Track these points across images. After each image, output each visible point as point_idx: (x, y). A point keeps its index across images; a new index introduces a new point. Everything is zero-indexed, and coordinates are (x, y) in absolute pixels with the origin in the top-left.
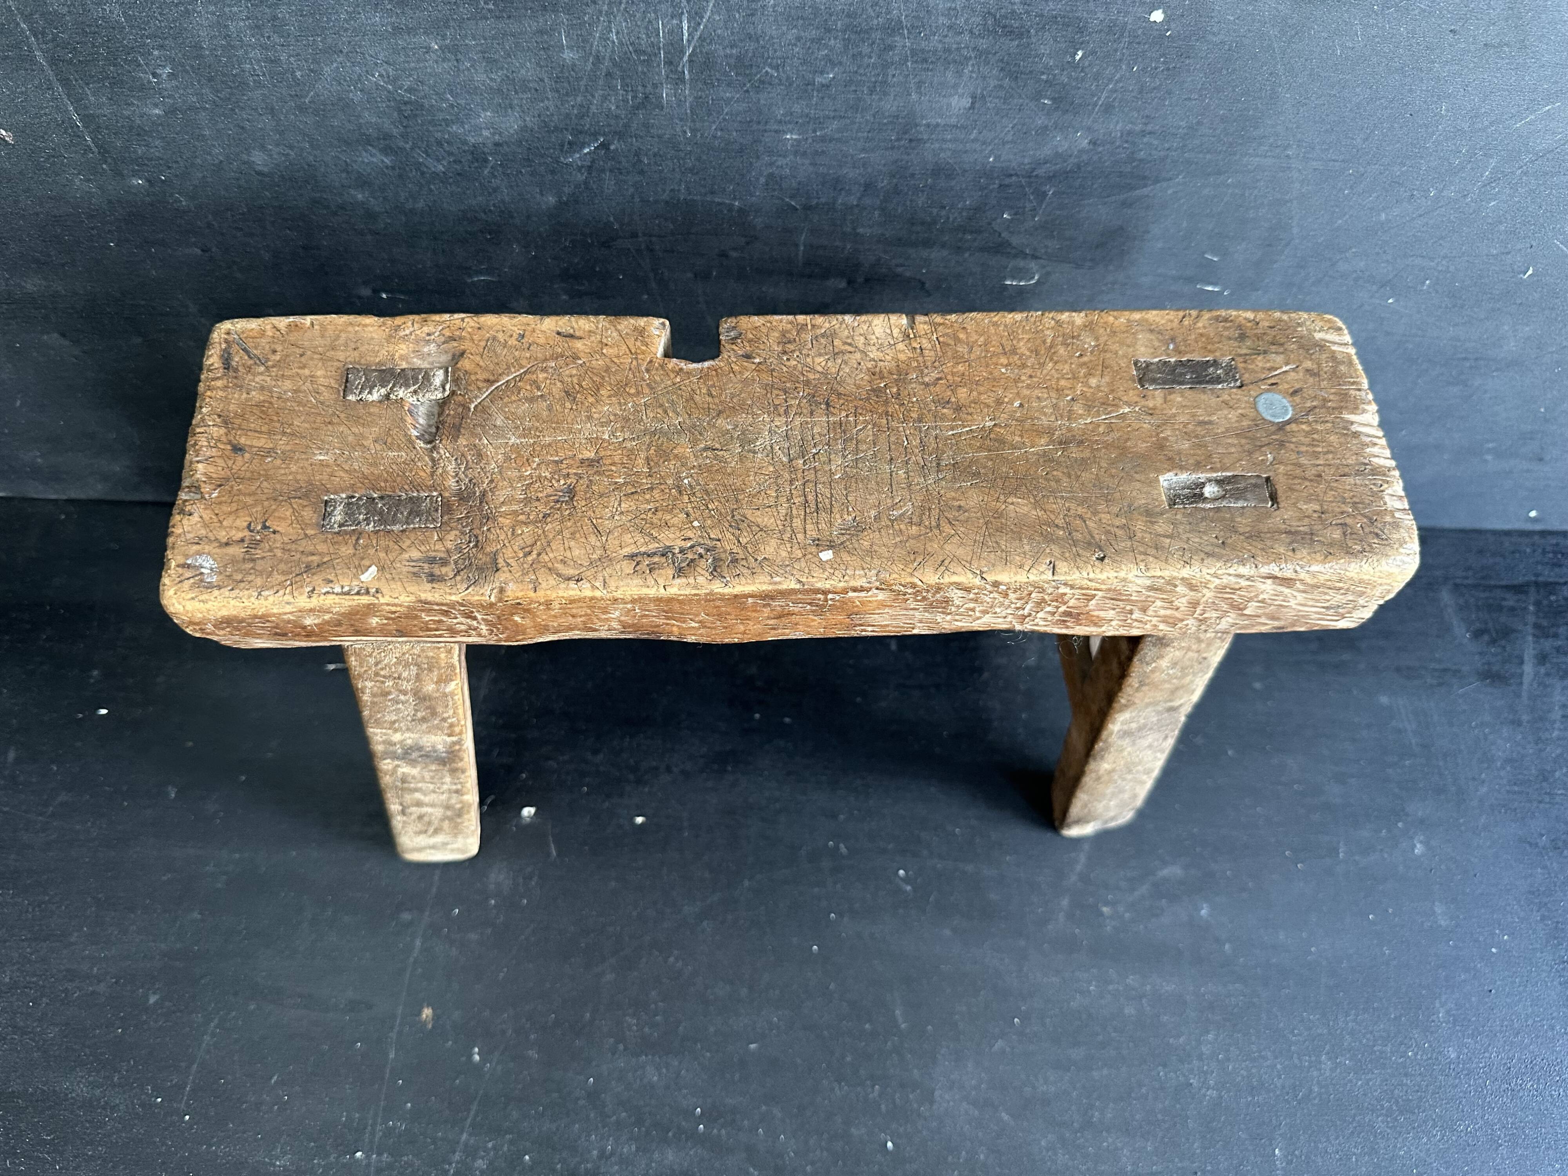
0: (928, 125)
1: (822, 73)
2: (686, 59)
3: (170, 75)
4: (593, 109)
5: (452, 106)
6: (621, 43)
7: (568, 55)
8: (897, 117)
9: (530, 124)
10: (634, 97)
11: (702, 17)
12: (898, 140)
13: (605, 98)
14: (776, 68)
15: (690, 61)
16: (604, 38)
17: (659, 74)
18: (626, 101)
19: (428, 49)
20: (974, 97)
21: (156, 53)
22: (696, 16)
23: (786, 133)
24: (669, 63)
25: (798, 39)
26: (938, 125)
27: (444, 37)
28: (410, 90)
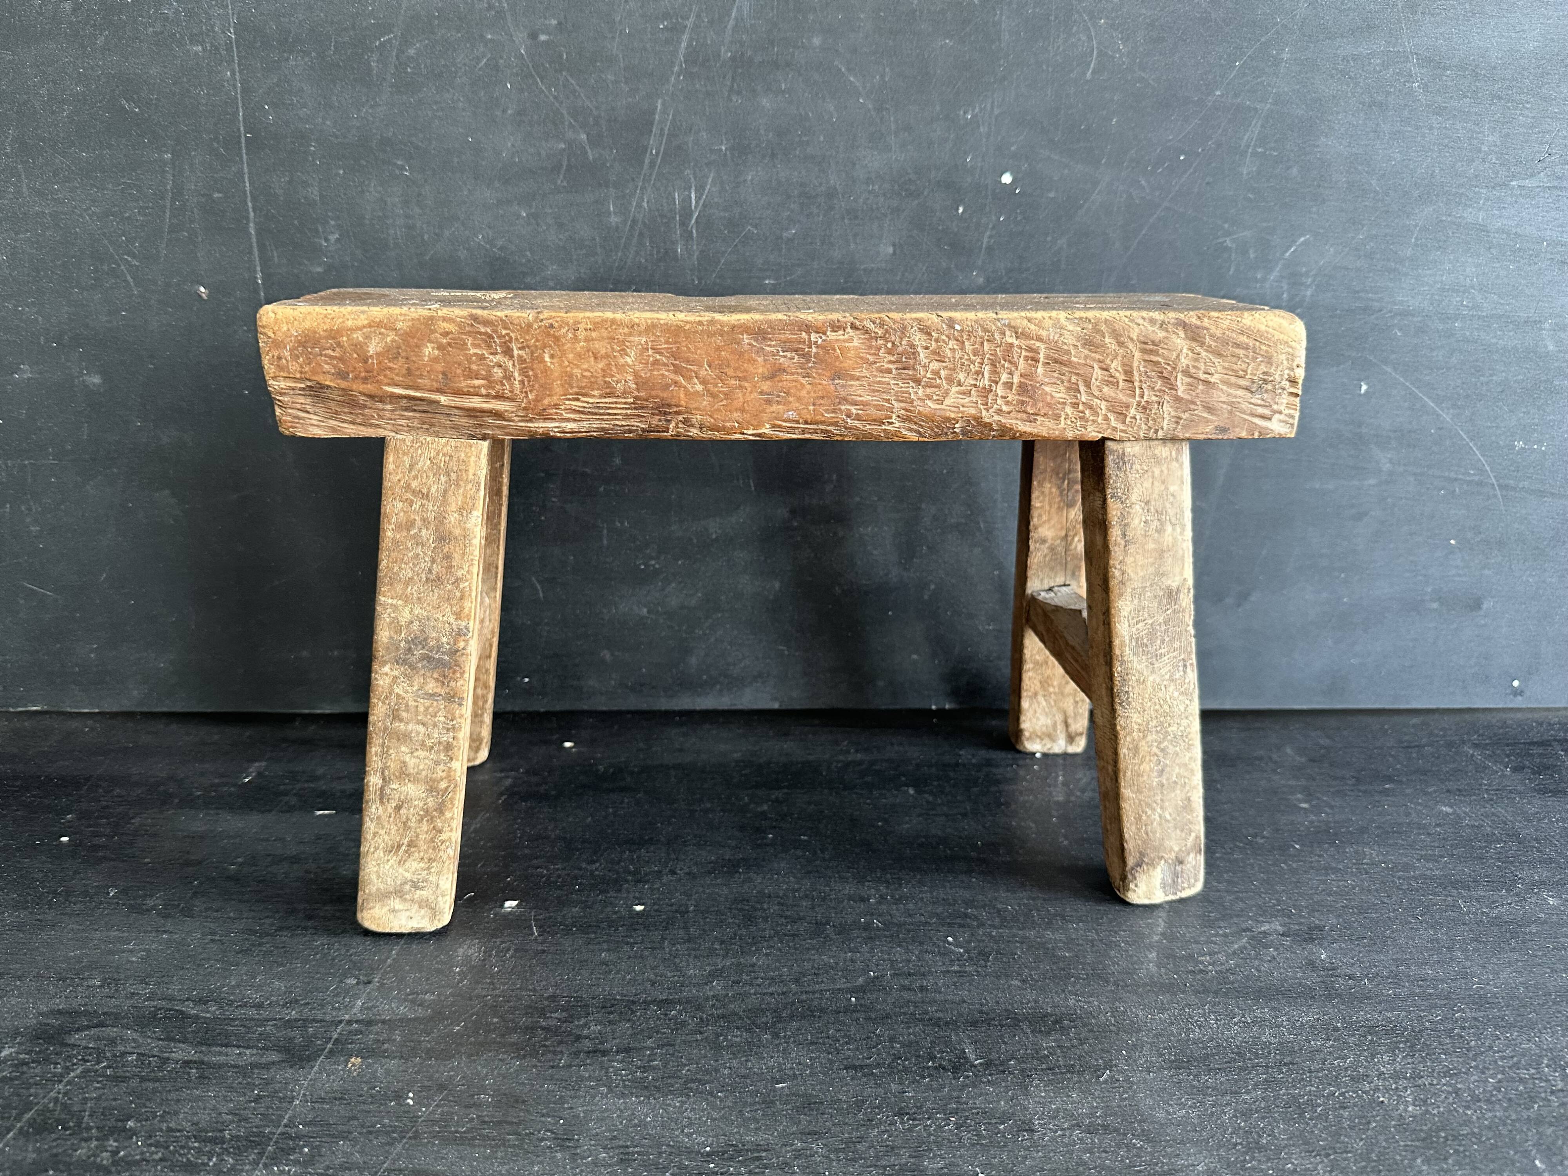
0: (865, 270)
1: (787, 229)
2: (693, 221)
3: (338, 240)
4: (629, 261)
5: (529, 261)
6: (650, 210)
7: (614, 220)
8: (842, 263)
9: (582, 275)
10: (658, 252)
11: (704, 190)
12: (846, 282)
13: (637, 253)
14: (756, 226)
15: (697, 222)
16: (639, 206)
17: (675, 233)
18: (652, 255)
19: (519, 216)
20: (894, 245)
21: (332, 223)
22: (700, 190)
23: (765, 279)
24: (683, 224)
25: (769, 203)
26: (872, 269)
27: (531, 207)
28: (502, 249)
